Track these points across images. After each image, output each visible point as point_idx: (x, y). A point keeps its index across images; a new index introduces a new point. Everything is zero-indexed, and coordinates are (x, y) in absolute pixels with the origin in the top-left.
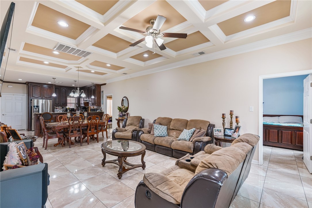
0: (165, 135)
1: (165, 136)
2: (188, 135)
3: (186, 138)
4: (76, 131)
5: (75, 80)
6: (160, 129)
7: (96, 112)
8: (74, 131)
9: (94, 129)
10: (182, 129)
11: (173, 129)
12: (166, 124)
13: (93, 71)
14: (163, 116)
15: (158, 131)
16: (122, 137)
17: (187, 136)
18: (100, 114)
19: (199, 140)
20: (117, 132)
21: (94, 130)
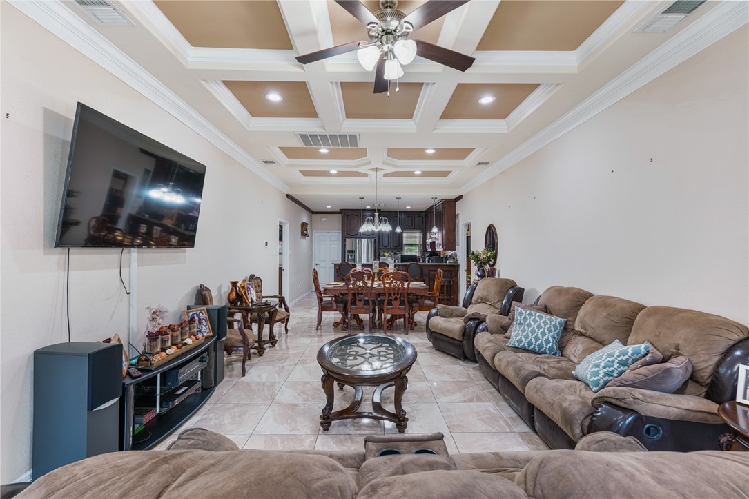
0: (546, 347)
1: (544, 353)
2: (602, 365)
3: (589, 376)
4: (362, 302)
5: (398, 197)
6: (529, 325)
7: (444, 264)
8: (358, 302)
9: (398, 302)
10: (606, 337)
11: (582, 335)
12: (565, 312)
13: (417, 172)
14: (565, 285)
15: (523, 331)
16: (441, 329)
17: (596, 369)
18: (451, 269)
19: (613, 401)
20: (437, 315)
21: (400, 305)
